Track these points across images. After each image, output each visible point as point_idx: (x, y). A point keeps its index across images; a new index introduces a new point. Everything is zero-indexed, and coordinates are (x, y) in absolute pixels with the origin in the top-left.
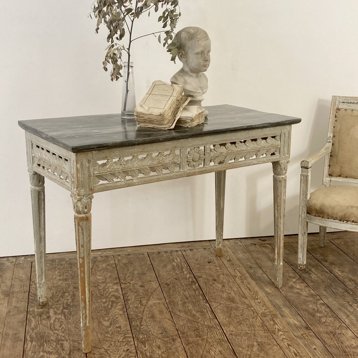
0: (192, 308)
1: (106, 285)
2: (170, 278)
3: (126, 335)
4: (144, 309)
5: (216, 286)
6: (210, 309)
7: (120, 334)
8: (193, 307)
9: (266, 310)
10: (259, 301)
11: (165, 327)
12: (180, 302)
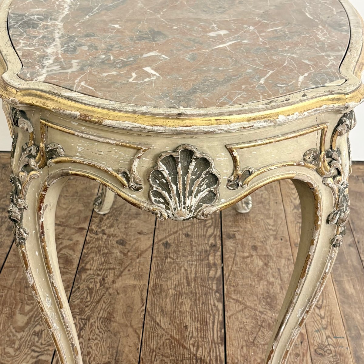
0: (188, 310)
1: (64, 230)
2: (176, 232)
3: (42, 355)
4: (103, 295)
5: (252, 262)
6: (221, 318)
7: (33, 351)
8: (191, 305)
9: (329, 339)
10: (322, 313)
11: (119, 348)
12: (171, 292)
